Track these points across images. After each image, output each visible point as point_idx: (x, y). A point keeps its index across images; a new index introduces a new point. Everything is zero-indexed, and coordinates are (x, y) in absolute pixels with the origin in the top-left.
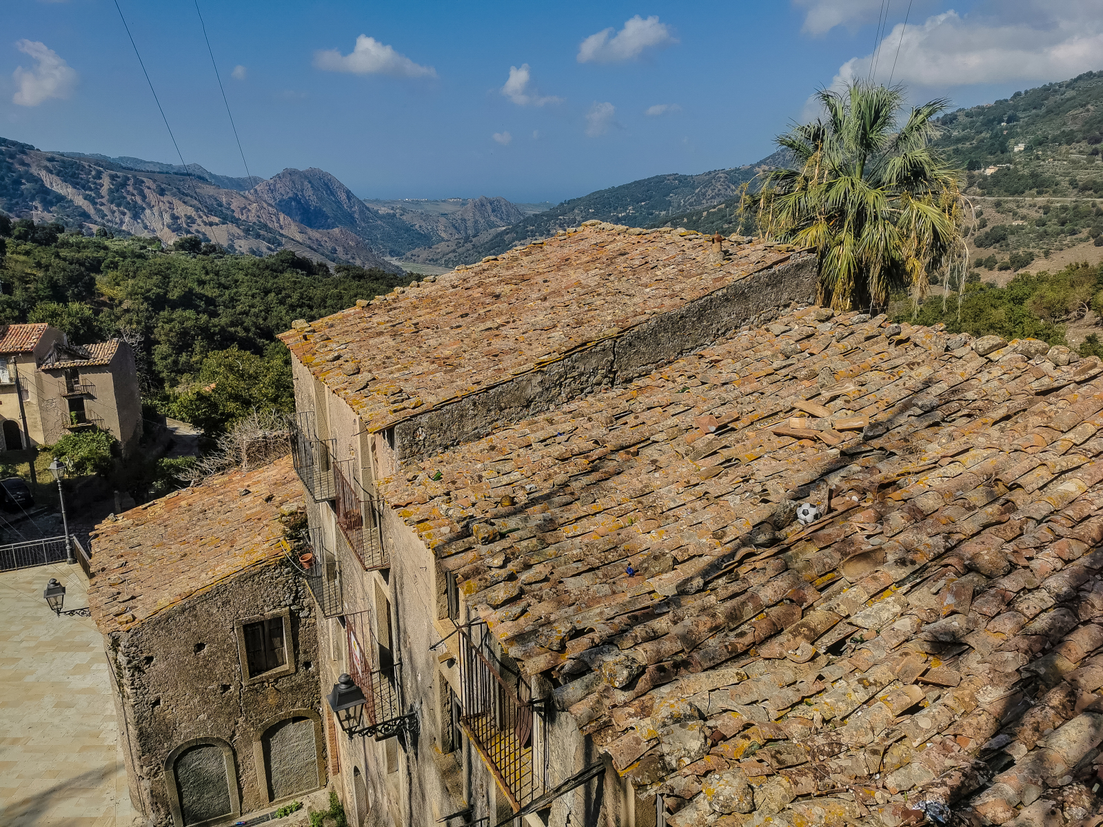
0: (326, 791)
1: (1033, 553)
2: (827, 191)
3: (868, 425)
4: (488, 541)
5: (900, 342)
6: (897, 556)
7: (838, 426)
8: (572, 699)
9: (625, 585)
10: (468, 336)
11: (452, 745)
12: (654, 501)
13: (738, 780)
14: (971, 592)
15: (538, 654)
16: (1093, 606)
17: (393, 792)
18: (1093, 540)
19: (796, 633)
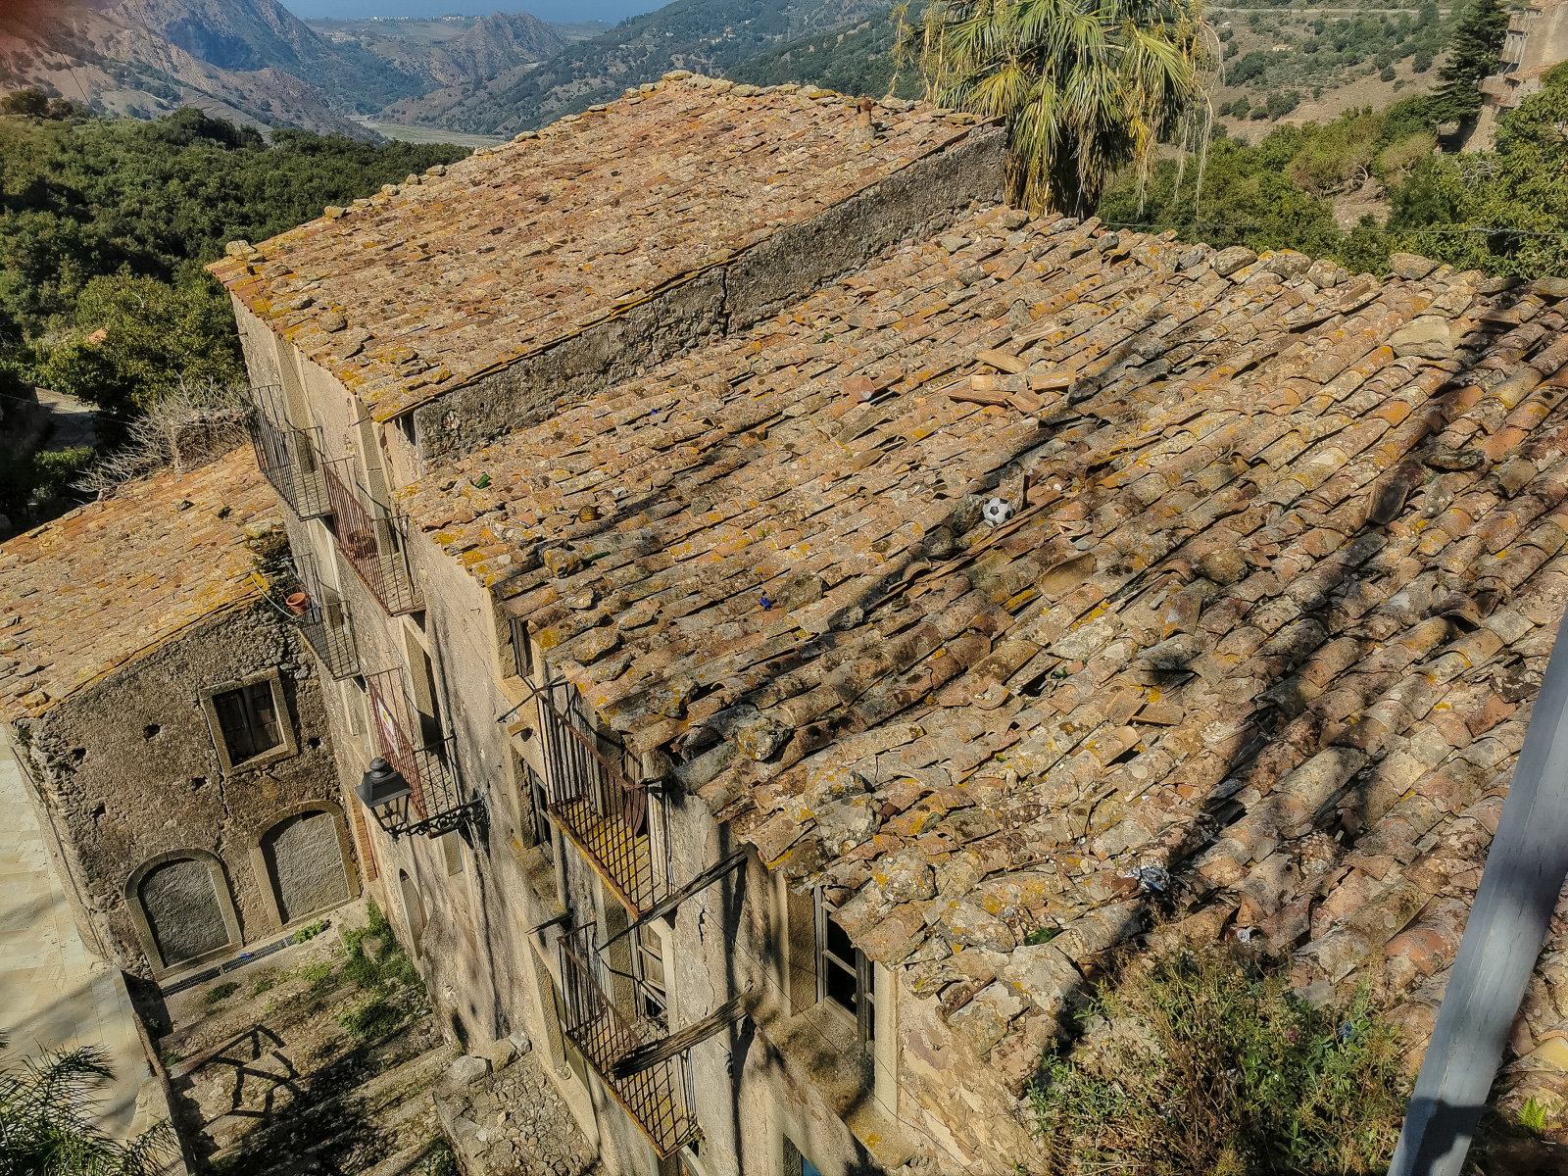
0: (363, 901)
1: (1276, 549)
2: (1020, 16)
3: (1074, 383)
4: (567, 572)
5: (1117, 259)
6: (1109, 563)
7: (1036, 386)
8: (701, 779)
9: (760, 622)
10: (507, 265)
11: (538, 836)
12: (793, 504)
13: (915, 861)
14: (1198, 605)
15: (650, 724)
16: (1346, 614)
17: (459, 899)
18: (1352, 528)
19: (983, 672)
